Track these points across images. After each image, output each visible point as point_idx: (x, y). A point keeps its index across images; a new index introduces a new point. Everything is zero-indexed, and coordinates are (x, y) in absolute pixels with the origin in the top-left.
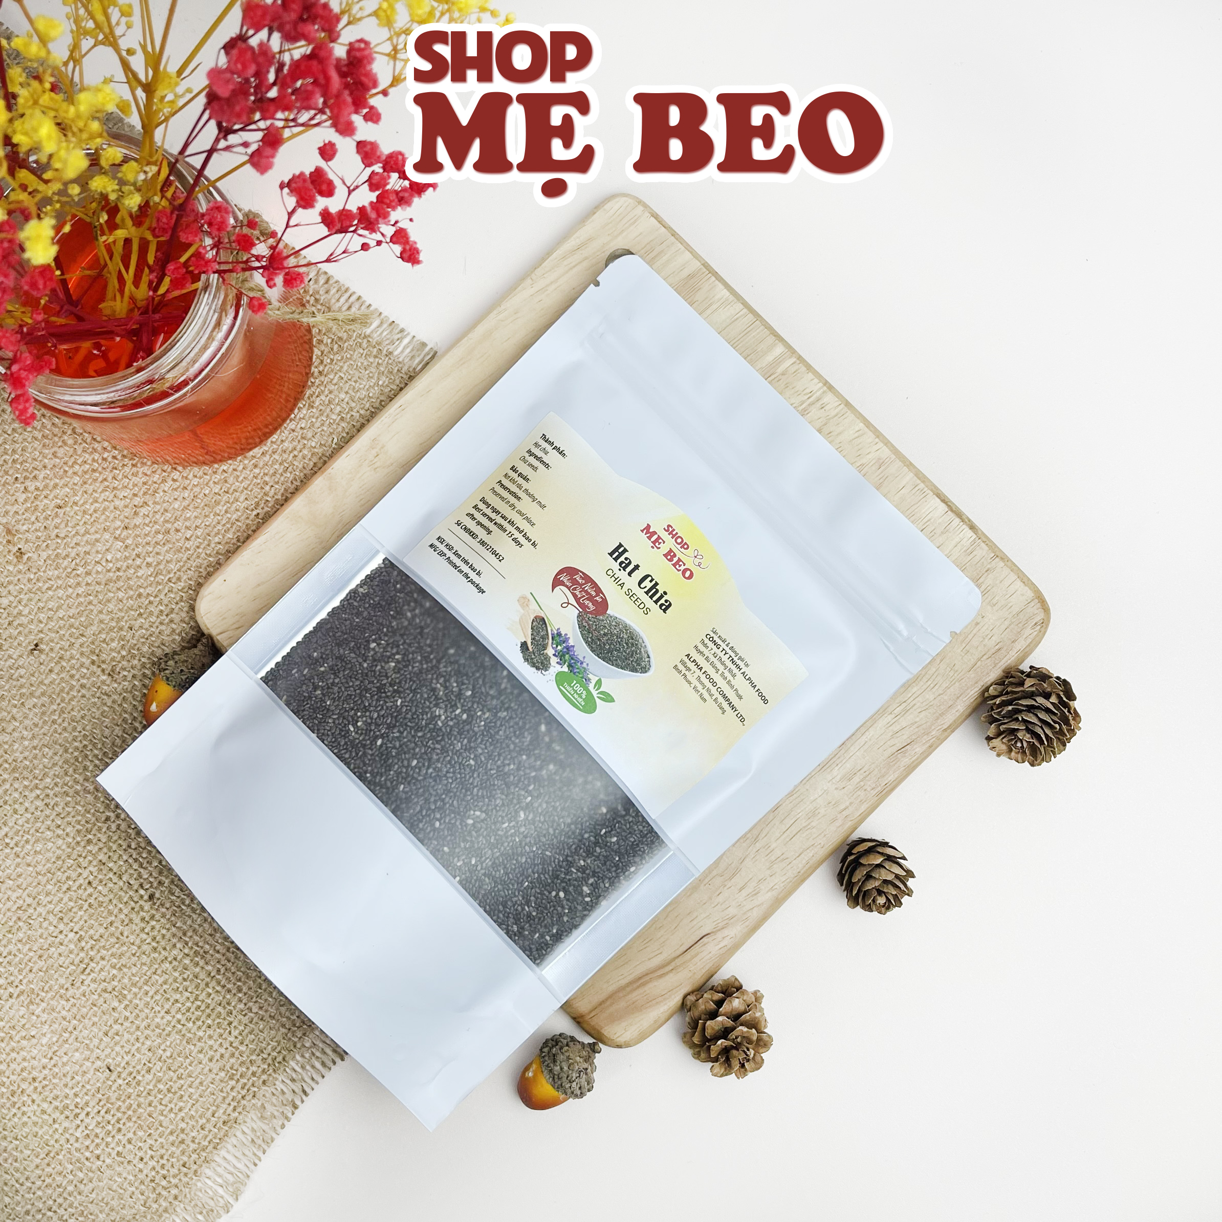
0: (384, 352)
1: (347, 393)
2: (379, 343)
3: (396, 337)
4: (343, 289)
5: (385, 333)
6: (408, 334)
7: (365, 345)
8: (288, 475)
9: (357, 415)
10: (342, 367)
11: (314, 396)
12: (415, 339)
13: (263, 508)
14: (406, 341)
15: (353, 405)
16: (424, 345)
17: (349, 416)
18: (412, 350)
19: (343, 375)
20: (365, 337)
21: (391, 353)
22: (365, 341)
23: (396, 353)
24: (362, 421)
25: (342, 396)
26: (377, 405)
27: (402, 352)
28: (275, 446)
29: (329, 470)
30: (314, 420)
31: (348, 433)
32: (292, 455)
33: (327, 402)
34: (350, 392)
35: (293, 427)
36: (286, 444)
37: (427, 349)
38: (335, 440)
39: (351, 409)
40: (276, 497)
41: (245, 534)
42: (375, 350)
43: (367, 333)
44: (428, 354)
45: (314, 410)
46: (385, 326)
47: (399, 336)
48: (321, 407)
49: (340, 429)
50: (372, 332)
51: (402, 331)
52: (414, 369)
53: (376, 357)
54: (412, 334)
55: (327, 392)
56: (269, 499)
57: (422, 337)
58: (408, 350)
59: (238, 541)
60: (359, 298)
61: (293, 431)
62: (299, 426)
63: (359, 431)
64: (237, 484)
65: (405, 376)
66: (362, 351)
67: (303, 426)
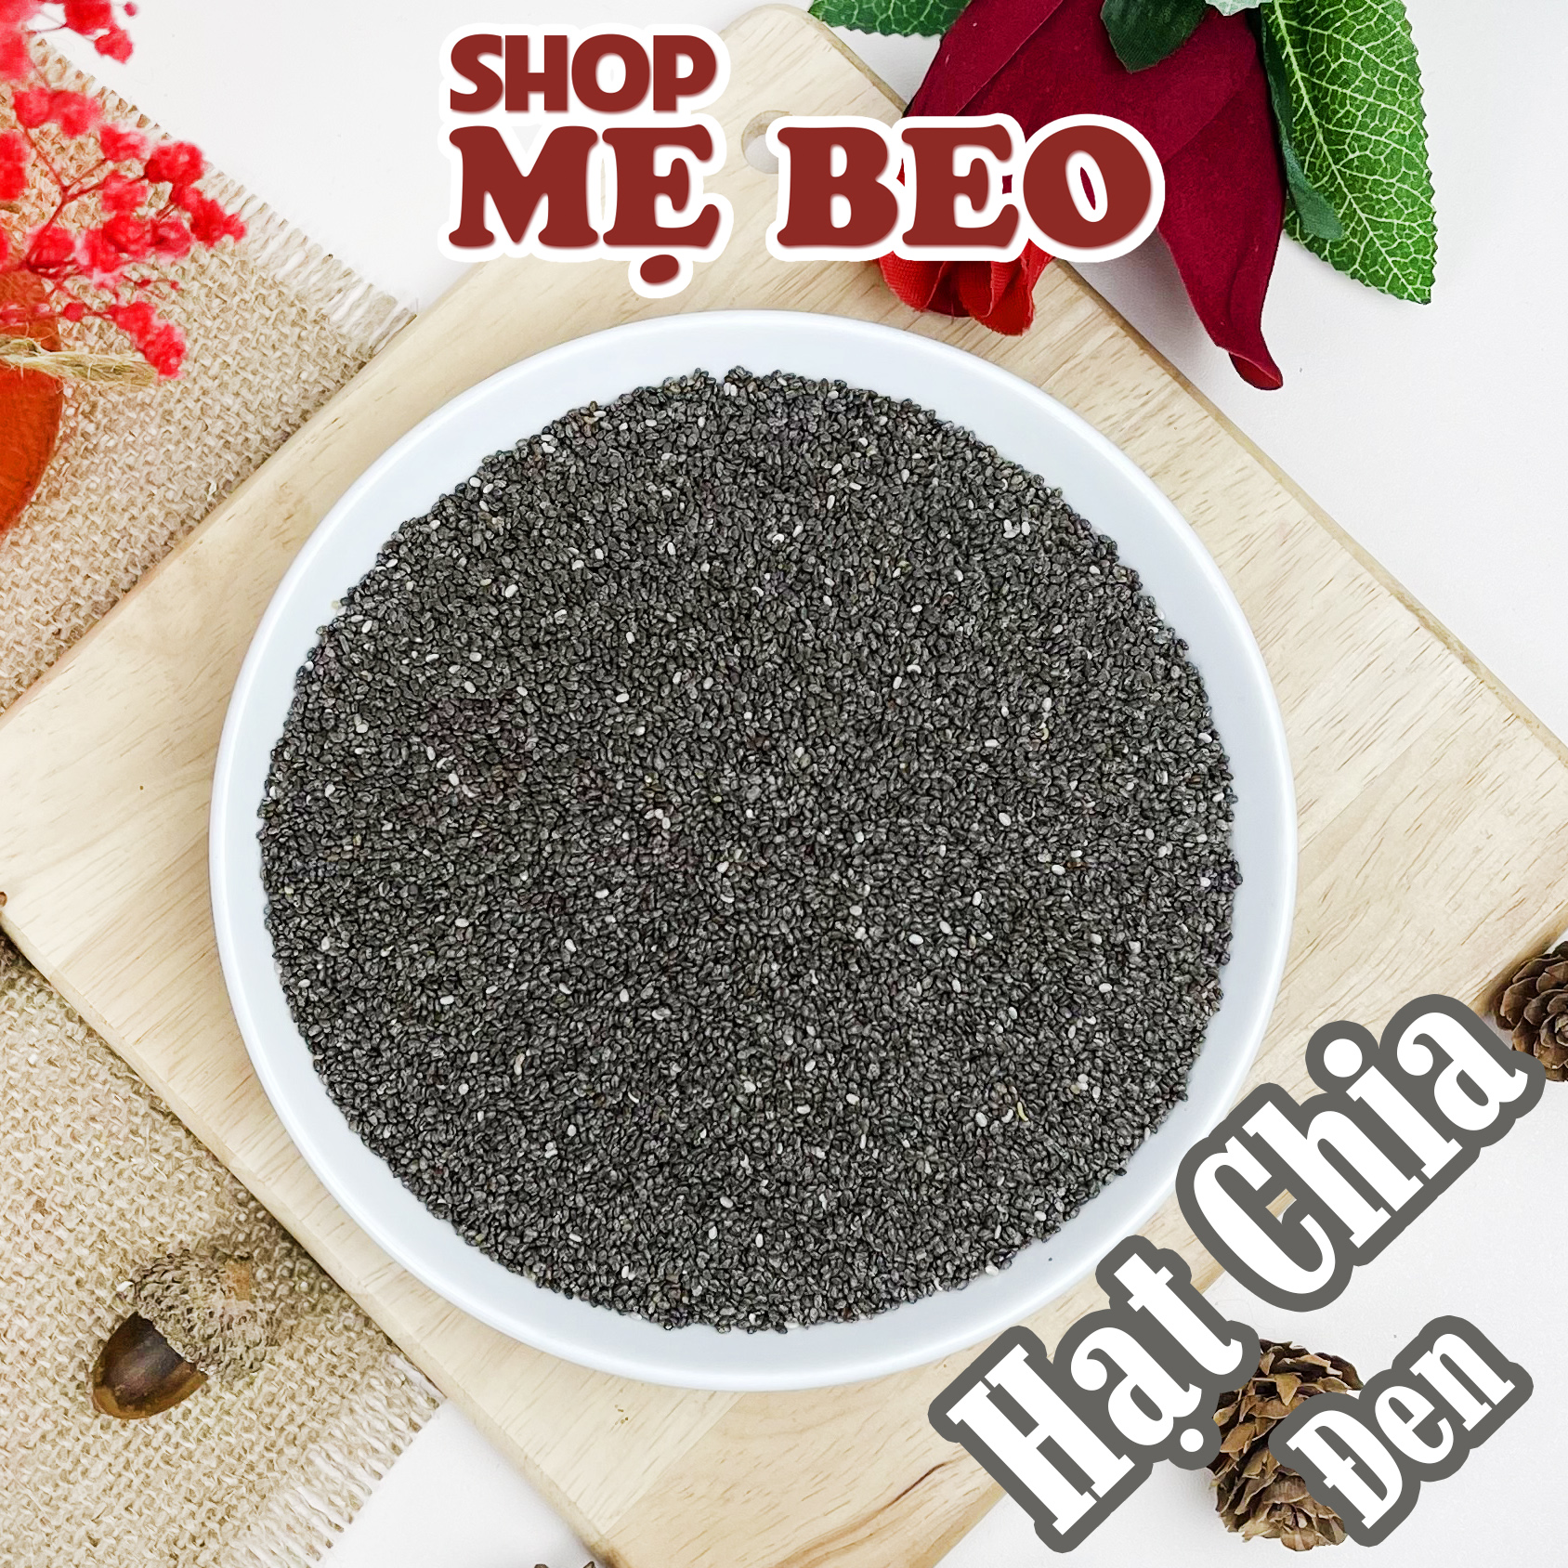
0: (311, 315)
1: (237, 394)
2: (299, 298)
3: (336, 286)
4: (232, 190)
5: (314, 279)
6: (360, 281)
7: (273, 300)
8: (120, 555)
9: (255, 440)
10: (227, 345)
11: (173, 400)
12: (374, 291)
13: (68, 620)
14: (355, 294)
15: (249, 418)
16: (391, 302)
17: (240, 439)
18: (368, 312)
19: (229, 360)
20: (275, 284)
21: (324, 317)
22: (274, 293)
23: (335, 318)
24: (264, 448)
25: (228, 400)
26: (295, 418)
27: (348, 314)
28: (94, 498)
29: (195, 546)
30: (171, 447)
31: (238, 474)
32: (127, 515)
33: (197, 412)
34: (244, 392)
35: (131, 461)
36: (116, 494)
37: (397, 311)
38: (213, 488)
39: (245, 425)
40: (95, 598)
41: (33, 671)
42: (294, 310)
43: (278, 278)
44: (398, 319)
45: (172, 429)
46: (313, 265)
47: (341, 283)
48: (185, 422)
49: (222, 465)
50: (288, 275)
51: (348, 274)
52: (372, 348)
53: (294, 324)
54: (367, 282)
55: (197, 393)
56: (80, 601)
57: (388, 286)
58: (359, 313)
59: (19, 683)
60: (264, 207)
61: (131, 468)
62: (142, 459)
63: (257, 467)
64: (18, 571)
65: (351, 364)
66: (267, 313)
67: (149, 458)
